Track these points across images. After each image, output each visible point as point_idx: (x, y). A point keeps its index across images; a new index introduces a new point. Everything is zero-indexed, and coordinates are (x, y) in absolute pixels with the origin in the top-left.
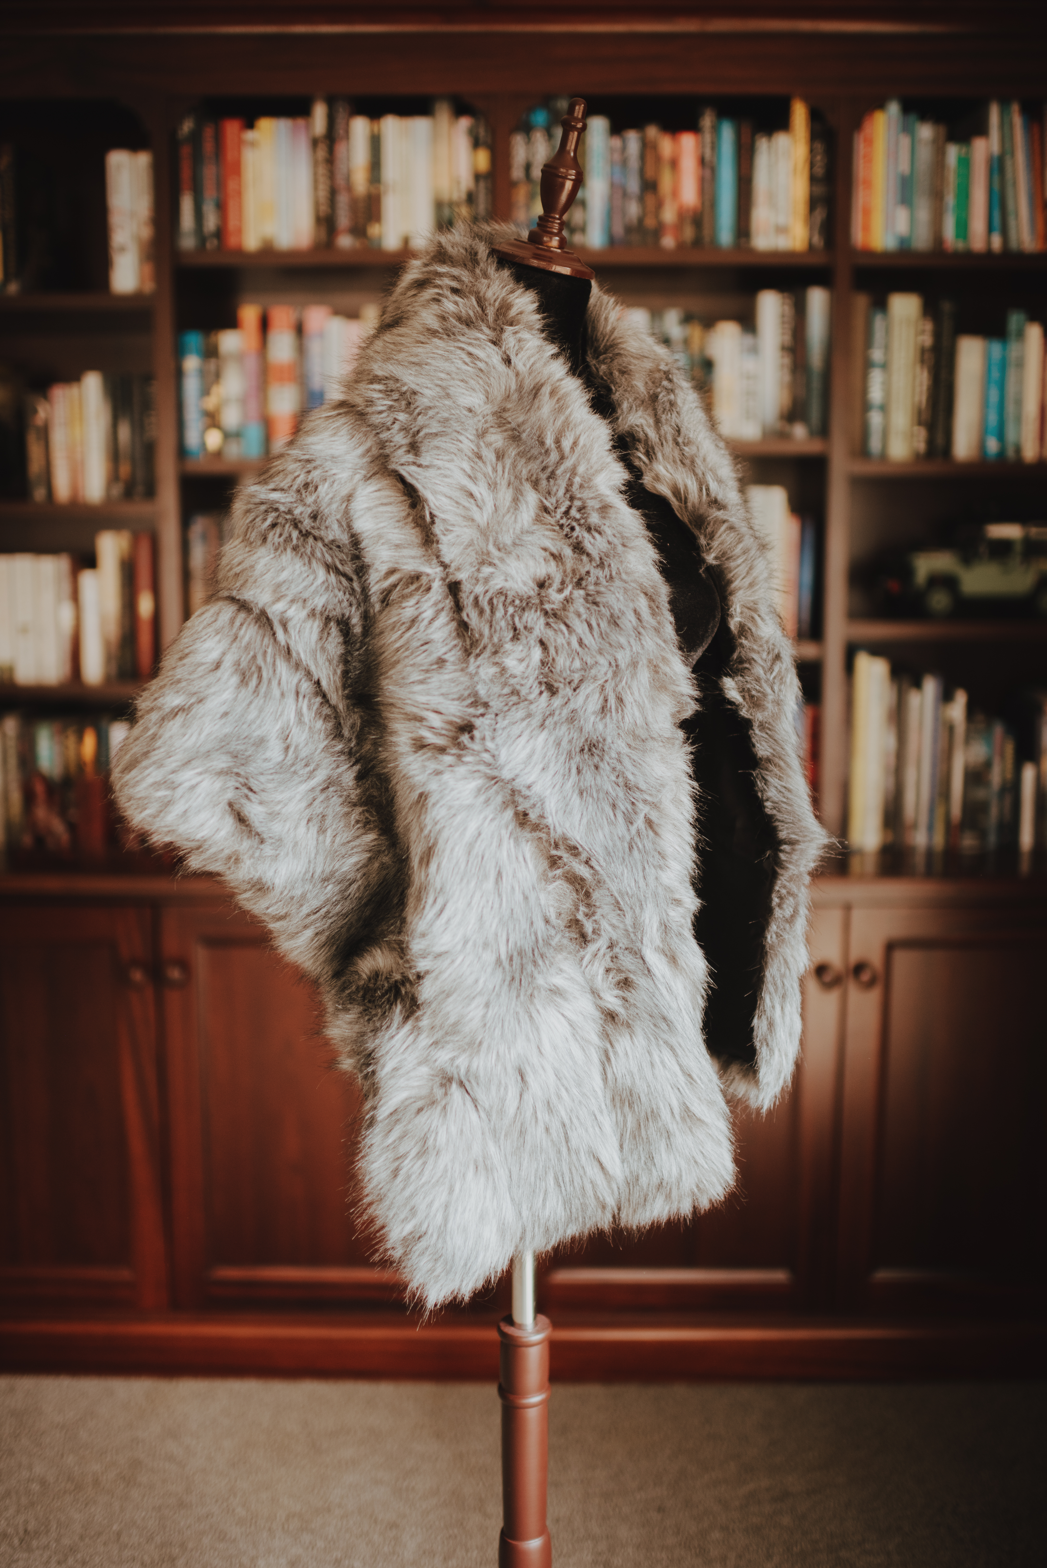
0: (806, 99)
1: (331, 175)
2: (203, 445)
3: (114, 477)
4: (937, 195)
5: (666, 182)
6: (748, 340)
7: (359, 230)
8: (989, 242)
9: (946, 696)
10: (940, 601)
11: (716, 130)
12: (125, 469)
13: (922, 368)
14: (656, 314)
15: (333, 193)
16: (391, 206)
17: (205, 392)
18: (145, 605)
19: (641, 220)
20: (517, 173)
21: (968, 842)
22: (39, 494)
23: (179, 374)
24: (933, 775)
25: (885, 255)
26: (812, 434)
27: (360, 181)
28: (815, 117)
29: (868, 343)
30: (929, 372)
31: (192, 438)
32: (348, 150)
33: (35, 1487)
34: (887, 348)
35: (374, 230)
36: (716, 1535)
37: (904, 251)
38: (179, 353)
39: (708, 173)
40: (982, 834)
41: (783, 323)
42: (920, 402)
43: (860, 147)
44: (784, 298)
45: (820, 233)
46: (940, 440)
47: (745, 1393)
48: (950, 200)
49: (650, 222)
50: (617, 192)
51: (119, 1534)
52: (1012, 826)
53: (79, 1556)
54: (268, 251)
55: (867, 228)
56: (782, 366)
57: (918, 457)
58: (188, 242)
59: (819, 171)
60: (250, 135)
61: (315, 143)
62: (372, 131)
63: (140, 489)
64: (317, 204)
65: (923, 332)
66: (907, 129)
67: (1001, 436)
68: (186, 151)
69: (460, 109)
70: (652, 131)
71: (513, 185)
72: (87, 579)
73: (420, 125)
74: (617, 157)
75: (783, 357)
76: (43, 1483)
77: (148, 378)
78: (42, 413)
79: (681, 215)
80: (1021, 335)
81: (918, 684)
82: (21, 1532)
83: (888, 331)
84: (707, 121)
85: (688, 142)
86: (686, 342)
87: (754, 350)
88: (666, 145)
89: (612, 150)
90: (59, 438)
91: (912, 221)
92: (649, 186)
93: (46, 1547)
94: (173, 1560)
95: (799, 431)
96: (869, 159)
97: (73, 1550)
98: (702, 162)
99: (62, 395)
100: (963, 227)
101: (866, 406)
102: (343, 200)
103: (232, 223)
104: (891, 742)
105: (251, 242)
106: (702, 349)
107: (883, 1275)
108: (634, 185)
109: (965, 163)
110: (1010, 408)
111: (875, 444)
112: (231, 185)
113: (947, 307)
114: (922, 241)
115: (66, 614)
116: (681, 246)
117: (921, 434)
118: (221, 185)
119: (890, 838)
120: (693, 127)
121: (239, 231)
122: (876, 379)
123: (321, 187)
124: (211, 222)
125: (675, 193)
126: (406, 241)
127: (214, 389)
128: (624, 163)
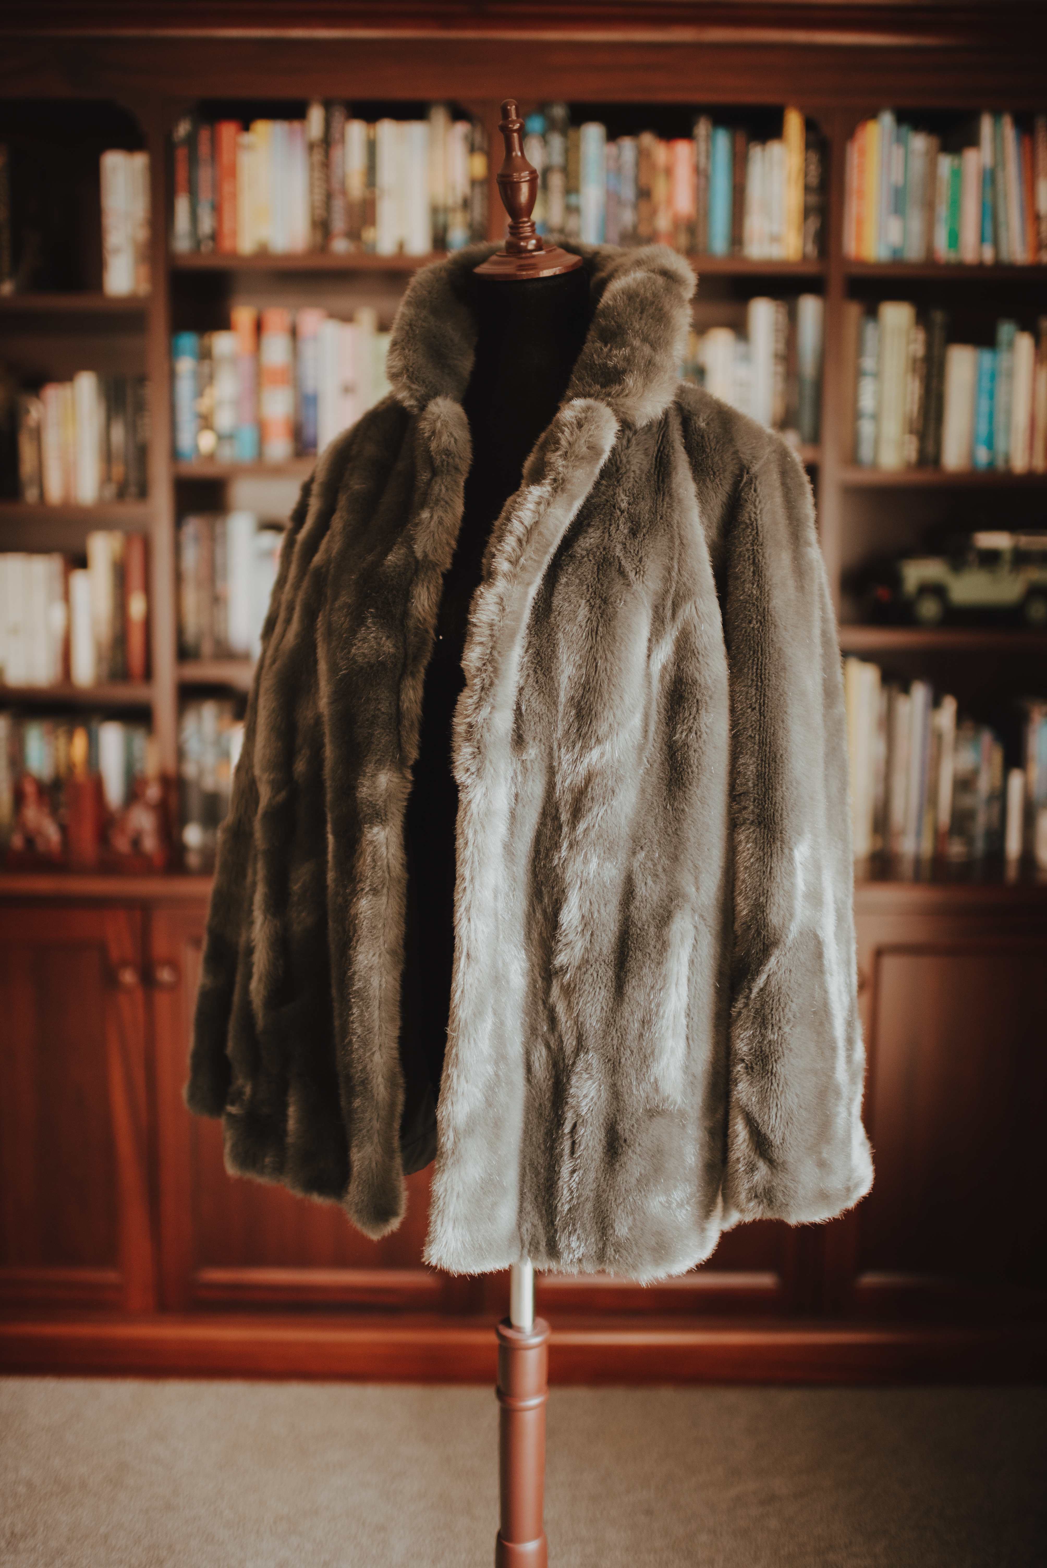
0: (802, 109)
1: (327, 179)
2: (196, 447)
3: (106, 478)
4: (929, 206)
5: (660, 189)
6: (741, 348)
7: (354, 235)
8: (980, 253)
9: (936, 703)
10: (929, 609)
11: (710, 139)
12: (118, 471)
13: (914, 377)
15: (329, 197)
16: (386, 210)
17: (199, 393)
18: (137, 607)
19: (635, 228)
21: (956, 849)
22: (31, 495)
23: (172, 376)
24: (922, 783)
25: (878, 265)
26: (804, 441)
27: (356, 185)
28: (810, 126)
29: (860, 351)
30: (921, 381)
31: (185, 440)
32: (344, 155)
33: (22, 1489)
34: (879, 357)
35: (368, 234)
36: (704, 1538)
37: (897, 262)
38: (172, 354)
39: (702, 180)
40: (969, 841)
41: (777, 330)
42: (912, 411)
43: (853, 157)
44: (777, 305)
45: (814, 242)
46: (930, 448)
47: (732, 1397)
48: (943, 211)
49: (644, 228)
50: (612, 199)
51: (106, 1537)
52: (998, 834)
53: (66, 1559)
54: (263, 253)
55: (859, 238)
56: (776, 373)
57: (909, 467)
58: (182, 244)
59: (814, 181)
60: (246, 138)
61: (311, 147)
62: (368, 136)
63: (133, 489)
64: (313, 208)
65: (915, 340)
66: (900, 140)
67: (990, 444)
68: (182, 154)
69: (457, 114)
70: (647, 139)
72: (79, 580)
73: (415, 130)
74: (612, 165)
75: (776, 364)
76: (30, 1485)
77: (141, 380)
78: (34, 413)
79: (676, 224)
80: (1011, 345)
81: (906, 690)
82: (8, 1535)
83: (881, 340)
84: (702, 128)
85: (682, 150)
87: (746, 358)
88: (660, 152)
89: (607, 159)
90: (52, 439)
91: (905, 232)
92: (644, 194)
93: (34, 1549)
94: (160, 1562)
95: (792, 438)
96: (862, 170)
97: (60, 1552)
98: (697, 170)
99: (53, 394)
100: (954, 238)
101: (857, 415)
102: (338, 205)
103: (227, 225)
104: (880, 748)
105: (246, 244)
106: (695, 355)
107: (869, 1280)
108: (628, 192)
109: (958, 174)
110: (1000, 418)
111: (866, 452)
112: (226, 188)
113: (938, 317)
114: (914, 253)
115: (57, 615)
117: (913, 443)
118: (217, 188)
119: (879, 845)
120: (688, 135)
121: (234, 233)
122: (868, 388)
123: (317, 190)
124: (206, 225)
125: (670, 201)
126: (401, 246)
127: (208, 391)
128: (619, 170)
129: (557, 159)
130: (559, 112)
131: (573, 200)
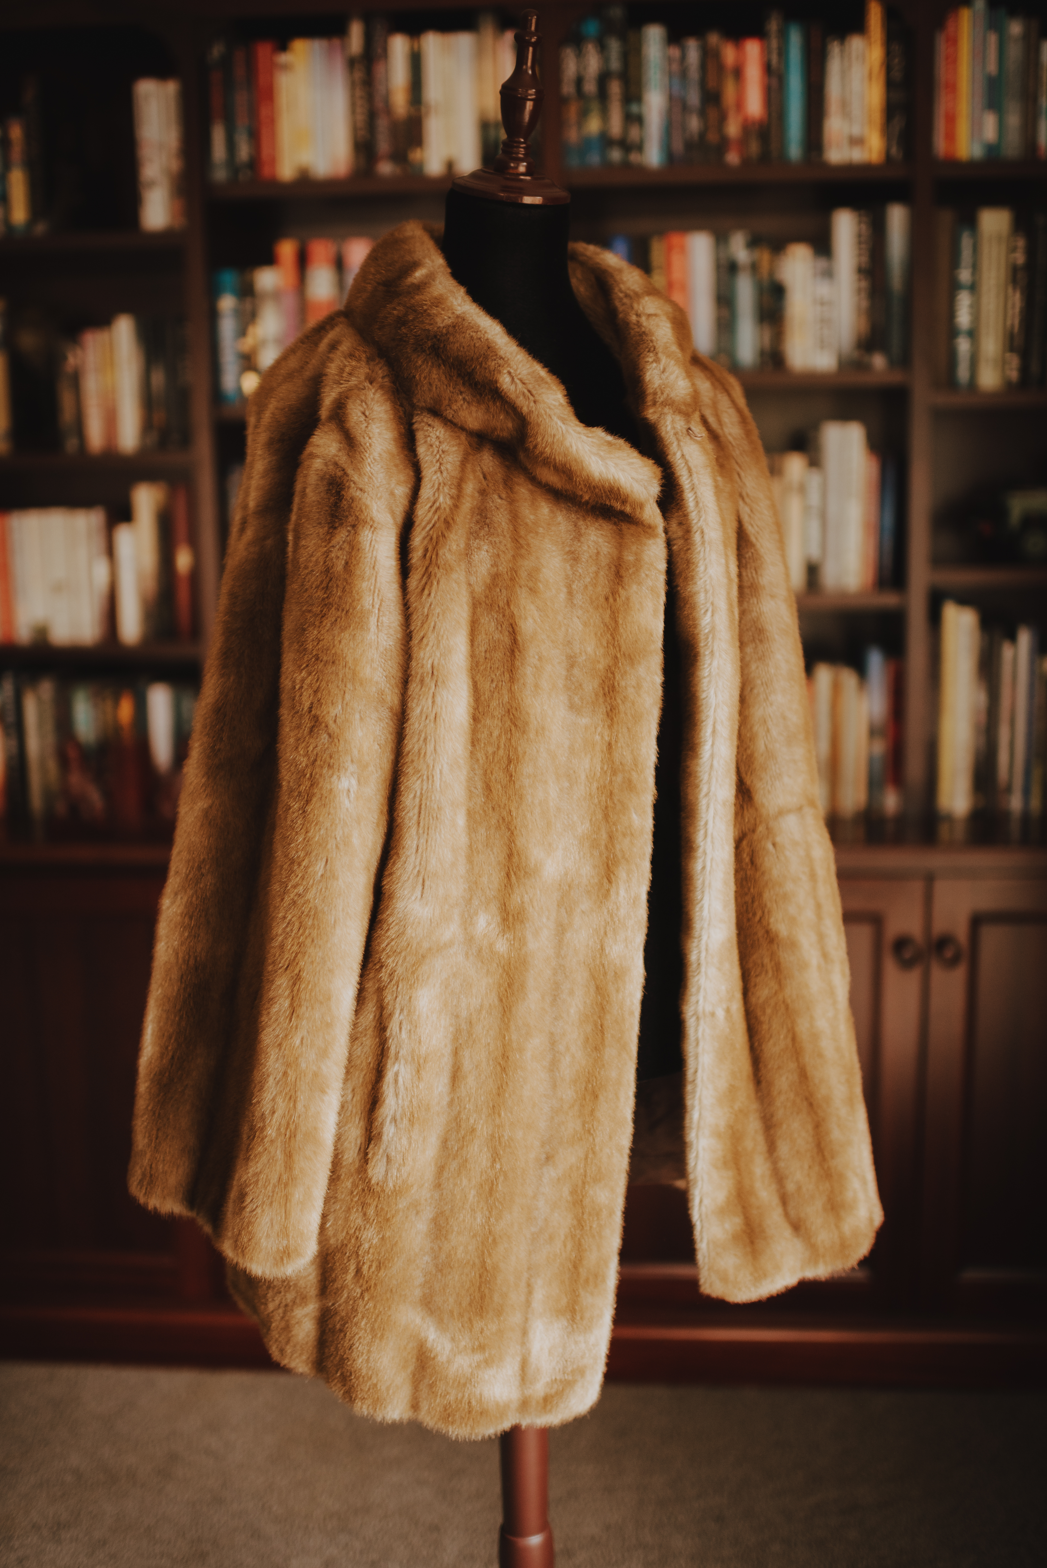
1: (370, 98)
2: (239, 389)
3: (147, 425)
4: (1029, 97)
5: (729, 93)
6: (822, 263)
7: (400, 156)
10: (1036, 544)
11: (783, 36)
12: (160, 417)
13: (1014, 289)
14: (721, 238)
15: (372, 116)
16: (434, 129)
17: (242, 332)
18: (183, 560)
19: (702, 135)
20: (568, 88)
22: (71, 444)
23: (213, 316)
24: (1030, 736)
25: (972, 164)
26: (892, 363)
27: (400, 100)
28: (891, 16)
29: (955, 263)
30: (1022, 293)
31: (229, 381)
32: (387, 71)
34: (975, 267)
35: (416, 155)
37: (993, 159)
38: (213, 294)
39: (774, 82)
41: (860, 243)
42: (1013, 326)
43: (942, 47)
44: (860, 216)
45: (900, 143)
46: (1034, 367)
49: (712, 137)
50: (676, 105)
54: (304, 180)
55: (951, 136)
56: (859, 291)
57: (1010, 387)
58: (220, 175)
59: (897, 75)
60: (283, 58)
61: (351, 63)
62: (412, 49)
63: (175, 438)
64: (355, 129)
65: (1015, 249)
66: (995, 25)
68: (216, 78)
69: (504, 22)
70: (714, 39)
71: (564, 101)
72: (123, 533)
73: (464, 41)
74: (675, 67)
75: (860, 280)
77: (181, 321)
78: (72, 360)
79: (747, 127)
81: (1012, 637)
83: (976, 250)
84: (773, 26)
85: (753, 49)
86: (754, 267)
87: (829, 274)
88: (729, 54)
89: (670, 60)
90: (92, 385)
91: (1001, 126)
92: (711, 98)
95: (879, 361)
96: (953, 60)
98: (768, 69)
99: (93, 341)
101: (953, 332)
102: (382, 124)
103: (265, 152)
104: (982, 698)
105: (286, 171)
106: (771, 273)
107: (970, 1275)
108: (694, 98)
111: (963, 373)
112: (264, 112)
113: (1041, 221)
114: (1012, 148)
115: (101, 572)
116: (746, 162)
117: (1014, 361)
118: (253, 113)
119: (982, 802)
120: (758, 32)
121: (273, 161)
122: (964, 301)
123: (359, 110)
124: (244, 152)
125: (740, 104)
126: (450, 165)
127: (251, 330)
128: (684, 74)
129: (615, 64)
130: (617, 13)
131: (634, 108)
